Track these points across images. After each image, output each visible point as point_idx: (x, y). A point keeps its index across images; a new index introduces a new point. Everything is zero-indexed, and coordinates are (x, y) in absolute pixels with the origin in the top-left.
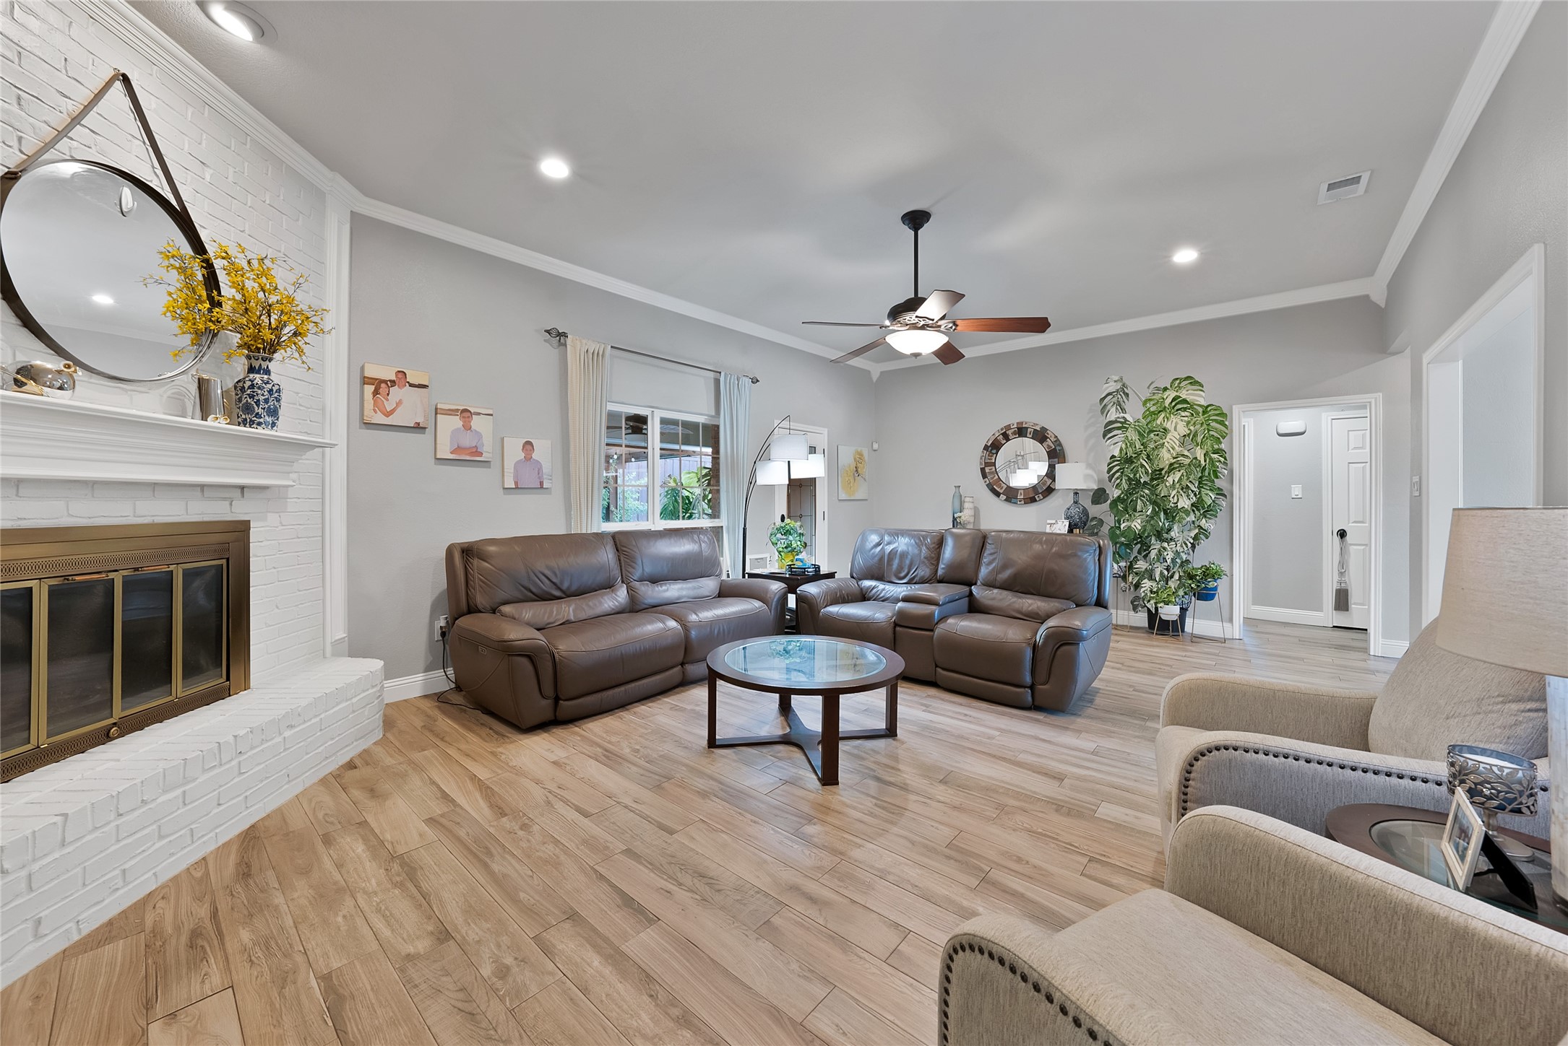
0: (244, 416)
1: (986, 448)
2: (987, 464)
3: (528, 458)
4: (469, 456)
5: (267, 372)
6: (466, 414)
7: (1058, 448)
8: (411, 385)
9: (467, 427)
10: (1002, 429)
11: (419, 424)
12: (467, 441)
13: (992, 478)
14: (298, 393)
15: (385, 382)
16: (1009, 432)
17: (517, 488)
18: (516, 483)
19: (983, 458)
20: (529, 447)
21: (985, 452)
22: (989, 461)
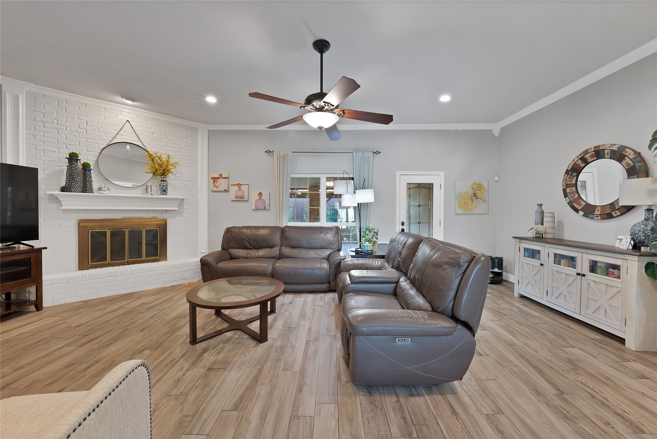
0: (163, 193)
1: (567, 172)
2: (567, 186)
3: (260, 198)
4: (240, 199)
5: (166, 181)
6: (239, 185)
7: (637, 165)
8: (223, 178)
9: (240, 189)
10: (580, 155)
11: (225, 190)
12: (240, 194)
13: (573, 197)
14: (188, 185)
15: (216, 178)
16: (587, 156)
17: (256, 209)
18: (256, 207)
19: (565, 180)
20: (260, 194)
21: (566, 175)
22: (569, 183)
